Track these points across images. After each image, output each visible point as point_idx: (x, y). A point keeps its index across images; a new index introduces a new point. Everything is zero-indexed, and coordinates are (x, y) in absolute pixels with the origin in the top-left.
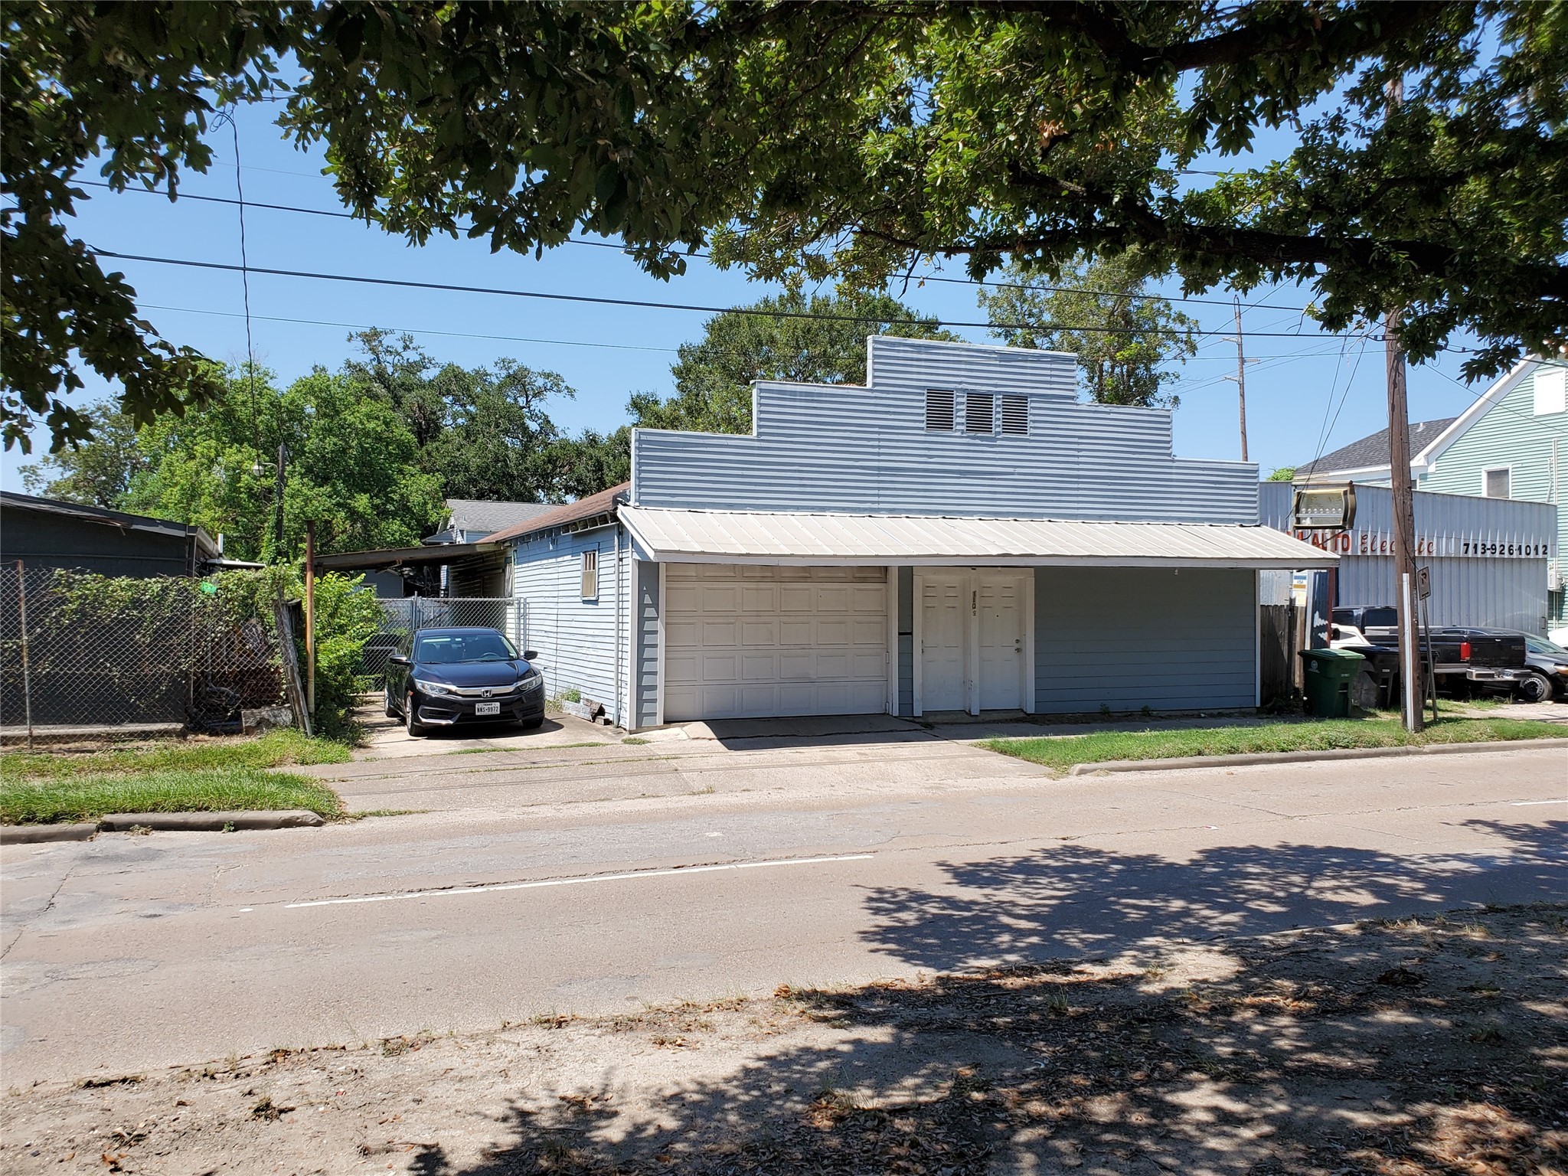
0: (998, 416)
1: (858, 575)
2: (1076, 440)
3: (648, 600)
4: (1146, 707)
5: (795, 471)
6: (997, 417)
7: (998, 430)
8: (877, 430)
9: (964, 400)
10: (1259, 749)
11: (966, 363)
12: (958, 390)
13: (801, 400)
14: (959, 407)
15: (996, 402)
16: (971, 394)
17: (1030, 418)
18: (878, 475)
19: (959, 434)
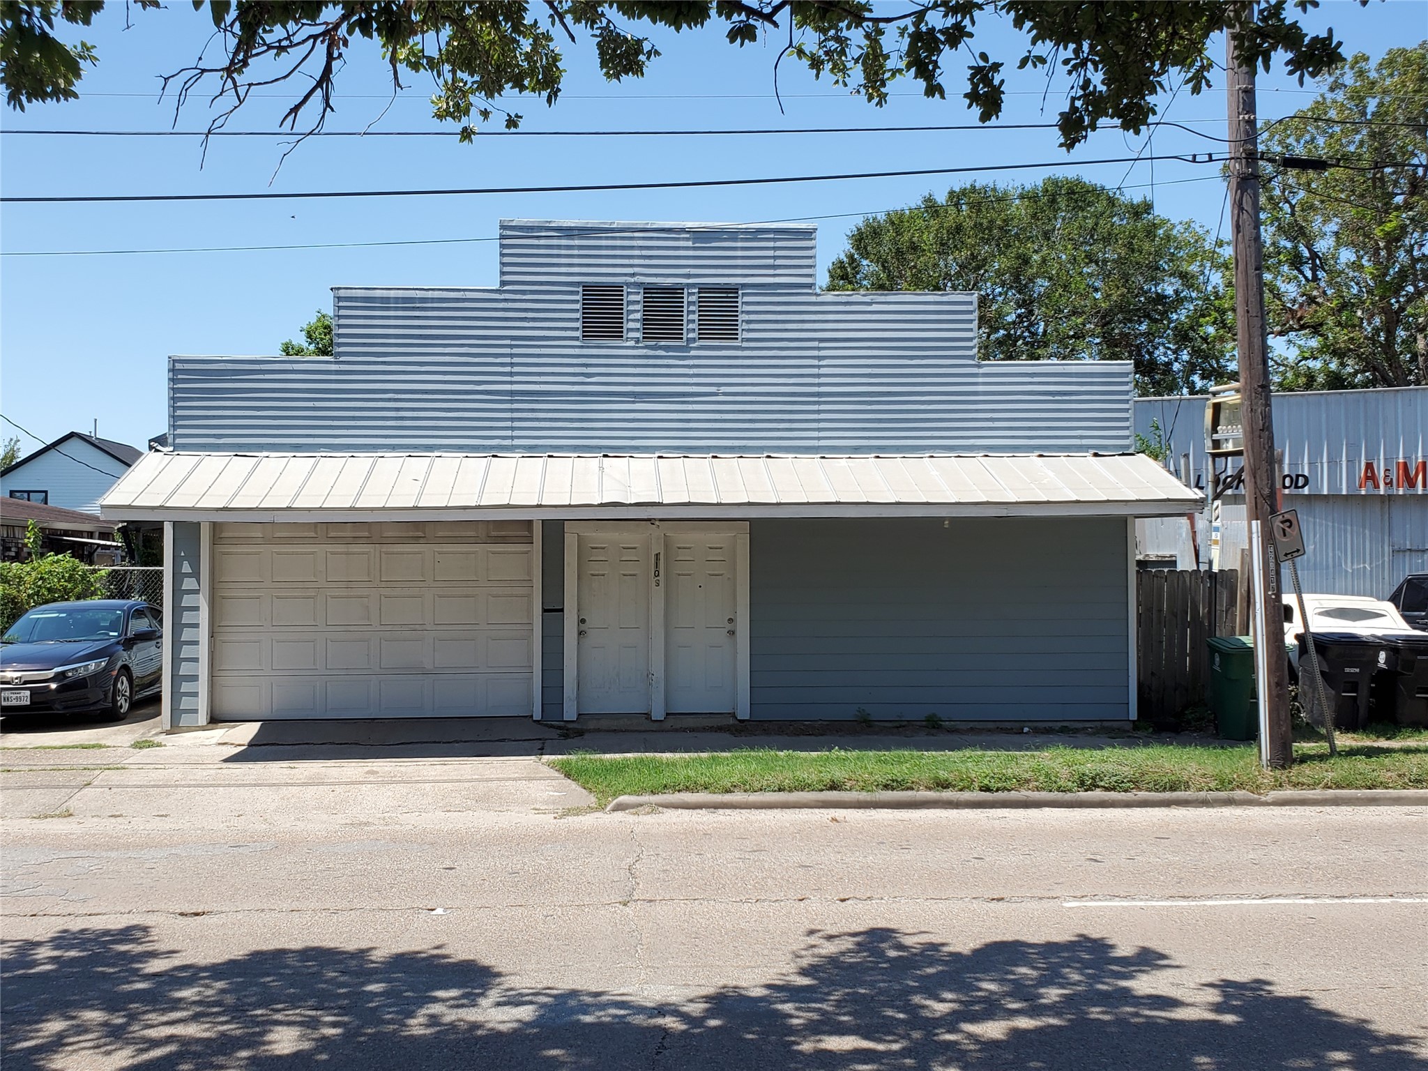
0: (691, 317)
1: (494, 534)
2: (815, 344)
3: (186, 568)
4: (934, 715)
5: (389, 400)
6: (691, 319)
7: (691, 335)
8: (508, 342)
9: (639, 298)
10: (944, 785)
11: (641, 248)
12: (628, 285)
13: (396, 309)
14: (631, 308)
15: (690, 298)
16: (648, 289)
17: (742, 317)
18: (511, 402)
19: (632, 343)
